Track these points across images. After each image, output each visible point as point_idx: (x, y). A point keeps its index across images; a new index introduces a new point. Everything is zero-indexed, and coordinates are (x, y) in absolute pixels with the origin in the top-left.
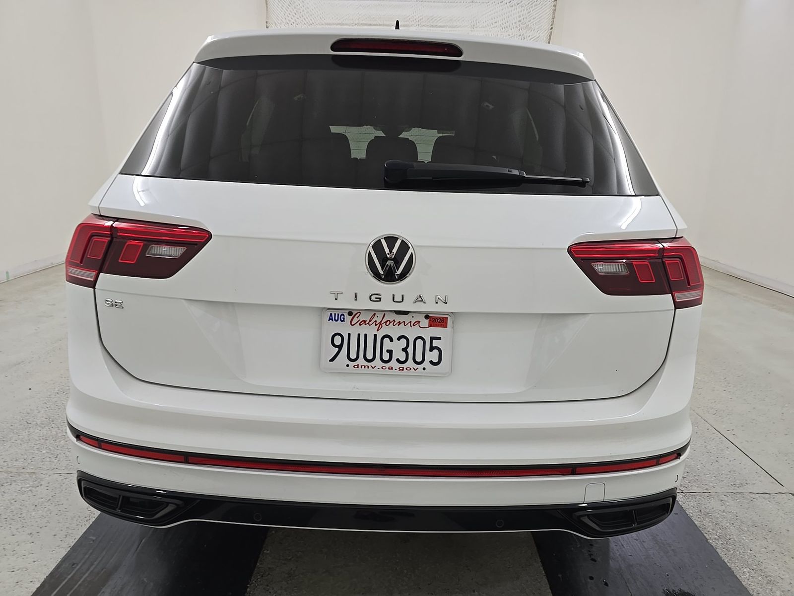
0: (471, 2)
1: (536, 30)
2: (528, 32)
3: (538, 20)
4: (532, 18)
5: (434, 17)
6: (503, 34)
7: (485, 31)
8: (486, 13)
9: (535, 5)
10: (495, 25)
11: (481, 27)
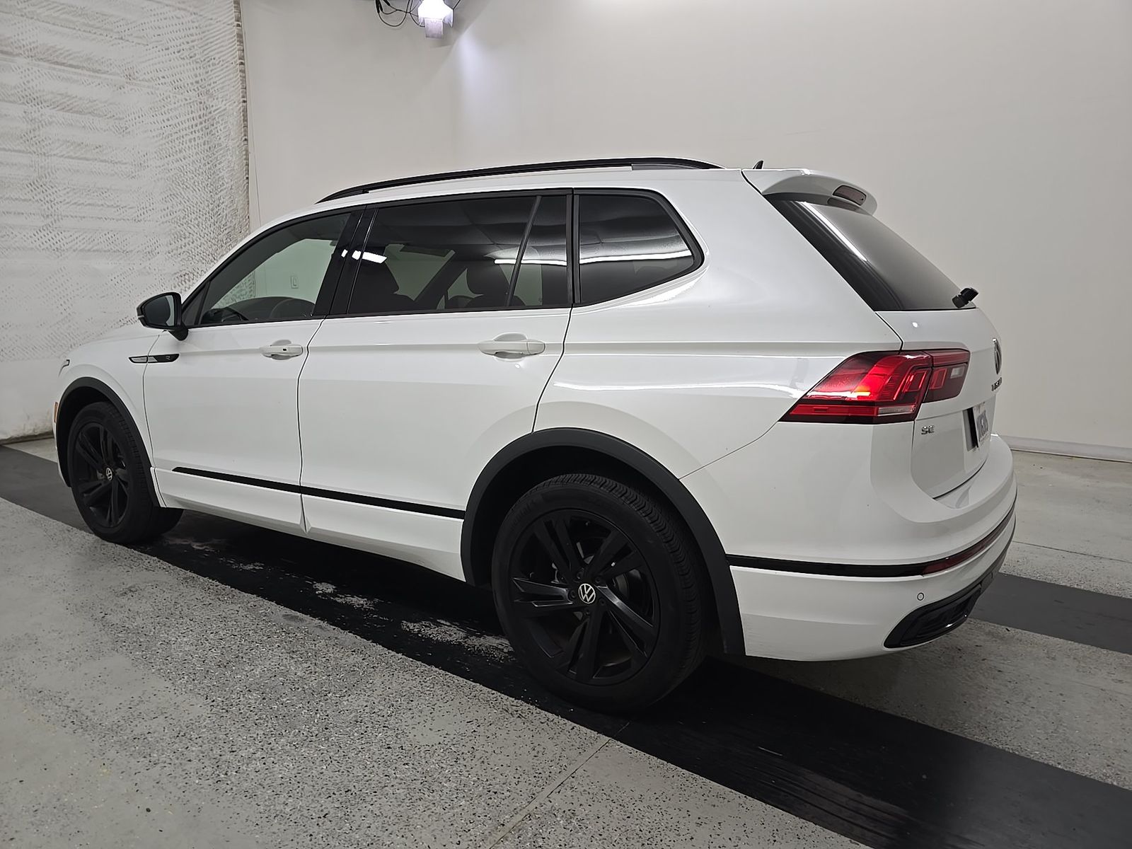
0: (119, 39)
1: (220, 100)
2: (210, 100)
3: (221, 86)
4: (212, 81)
5: (59, 49)
6: (178, 96)
7: (148, 87)
8: (146, 61)
9: (214, 65)
10: (163, 80)
11: (143, 80)
